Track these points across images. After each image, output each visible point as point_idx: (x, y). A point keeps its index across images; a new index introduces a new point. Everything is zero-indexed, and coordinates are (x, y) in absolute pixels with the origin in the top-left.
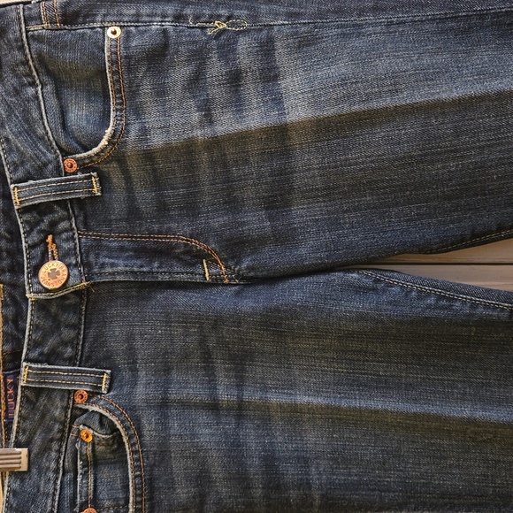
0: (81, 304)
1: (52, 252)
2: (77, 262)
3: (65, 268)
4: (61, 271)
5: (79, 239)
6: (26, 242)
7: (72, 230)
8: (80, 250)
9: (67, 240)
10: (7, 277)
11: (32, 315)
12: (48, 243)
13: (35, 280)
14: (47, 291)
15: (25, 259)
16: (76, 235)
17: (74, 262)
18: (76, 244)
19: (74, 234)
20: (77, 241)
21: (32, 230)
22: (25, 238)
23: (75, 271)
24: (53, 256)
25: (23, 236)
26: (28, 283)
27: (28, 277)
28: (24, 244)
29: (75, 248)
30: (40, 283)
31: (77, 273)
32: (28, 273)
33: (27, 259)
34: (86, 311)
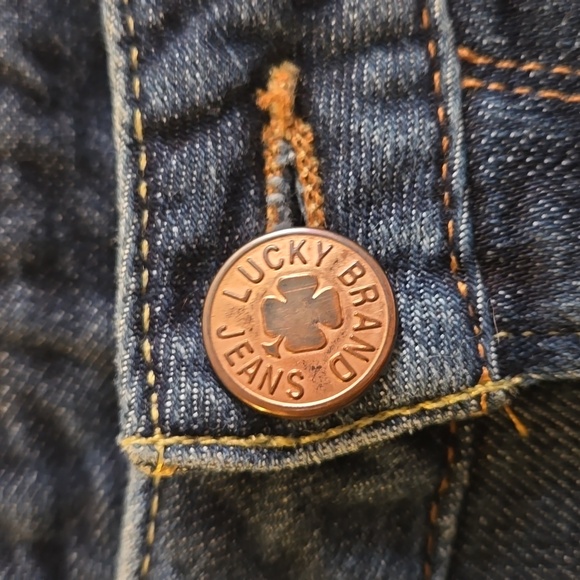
0: (437, 498)
1: (290, 171)
2: (449, 243)
3: (372, 278)
4: (348, 299)
5: (466, 95)
6: (136, 102)
7: (424, 35)
8: (470, 171)
9: (392, 97)
10: (16, 305)
11: (145, 549)
12: (265, 117)
13: (182, 347)
14: (258, 422)
15: (124, 205)
16: (449, 73)
17: (429, 244)
18: (443, 129)
19: (435, 64)
20: (454, 109)
21: (173, 23)
22: (130, 72)
23: (436, 306)
24: (294, 201)
25: (116, 60)
26: (139, 364)
27: (136, 324)
28: (120, 112)
29: (440, 157)
30: (208, 369)
31: (450, 318)
32: (140, 297)
33: (138, 205)
34: (458, 541)
